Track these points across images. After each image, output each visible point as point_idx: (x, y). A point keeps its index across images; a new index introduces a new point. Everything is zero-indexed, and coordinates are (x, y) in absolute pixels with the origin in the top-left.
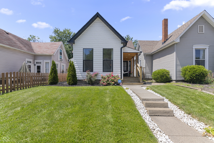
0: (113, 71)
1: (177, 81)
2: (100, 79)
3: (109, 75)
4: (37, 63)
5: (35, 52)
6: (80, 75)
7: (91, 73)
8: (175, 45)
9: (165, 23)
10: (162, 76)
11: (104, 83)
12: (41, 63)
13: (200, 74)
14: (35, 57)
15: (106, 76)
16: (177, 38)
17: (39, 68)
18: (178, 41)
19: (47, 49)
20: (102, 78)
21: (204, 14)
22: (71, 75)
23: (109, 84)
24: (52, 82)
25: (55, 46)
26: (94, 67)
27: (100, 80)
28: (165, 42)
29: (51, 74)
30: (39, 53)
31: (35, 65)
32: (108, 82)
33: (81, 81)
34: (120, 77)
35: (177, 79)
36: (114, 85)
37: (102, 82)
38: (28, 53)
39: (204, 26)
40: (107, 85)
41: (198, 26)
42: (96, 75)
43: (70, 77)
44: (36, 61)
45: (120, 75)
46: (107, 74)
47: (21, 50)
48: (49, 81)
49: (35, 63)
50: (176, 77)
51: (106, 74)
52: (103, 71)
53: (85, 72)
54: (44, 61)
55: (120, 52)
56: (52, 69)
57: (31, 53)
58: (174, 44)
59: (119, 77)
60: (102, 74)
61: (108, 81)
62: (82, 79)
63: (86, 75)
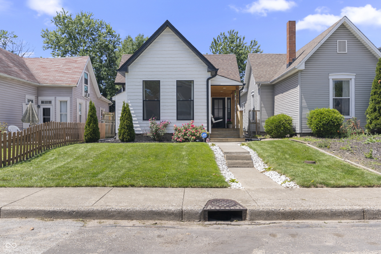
0: (193, 119)
1: (302, 135)
2: (173, 132)
3: (187, 125)
4: (42, 102)
5: (39, 80)
6: (139, 126)
7: (158, 122)
8: (299, 74)
9: (290, 28)
10: (278, 127)
11: (179, 138)
12: (50, 102)
13: (329, 122)
14: (40, 90)
15: (183, 127)
16: (300, 63)
17: (46, 112)
18: (302, 67)
19: (62, 75)
20: (176, 130)
21: (345, 22)
22: (127, 125)
23: (187, 140)
24: (90, 138)
25: (76, 65)
26: (161, 112)
27: (172, 134)
28: (290, 64)
29: (89, 125)
30: (47, 82)
31: (39, 107)
32: (185, 137)
33: (139, 137)
34: (206, 128)
35: (303, 132)
36: (195, 141)
37: (175, 137)
38: (29, 84)
39: (346, 41)
40: (183, 142)
41: (338, 41)
42: (166, 126)
43: (124, 128)
44: (41, 99)
45: (206, 125)
46: (184, 124)
47: (19, 79)
48: (85, 136)
49: (40, 103)
50: (301, 128)
51: (182, 124)
52: (178, 119)
53: (147, 120)
54: (57, 98)
55: (205, 86)
56: (91, 116)
57: (33, 83)
58: (297, 72)
59: (204, 129)
60: (176, 124)
61: (185, 134)
62: (141, 133)
63: (150, 125)
